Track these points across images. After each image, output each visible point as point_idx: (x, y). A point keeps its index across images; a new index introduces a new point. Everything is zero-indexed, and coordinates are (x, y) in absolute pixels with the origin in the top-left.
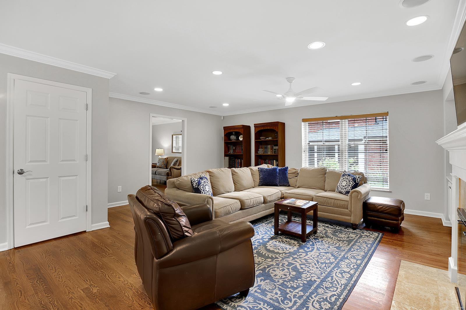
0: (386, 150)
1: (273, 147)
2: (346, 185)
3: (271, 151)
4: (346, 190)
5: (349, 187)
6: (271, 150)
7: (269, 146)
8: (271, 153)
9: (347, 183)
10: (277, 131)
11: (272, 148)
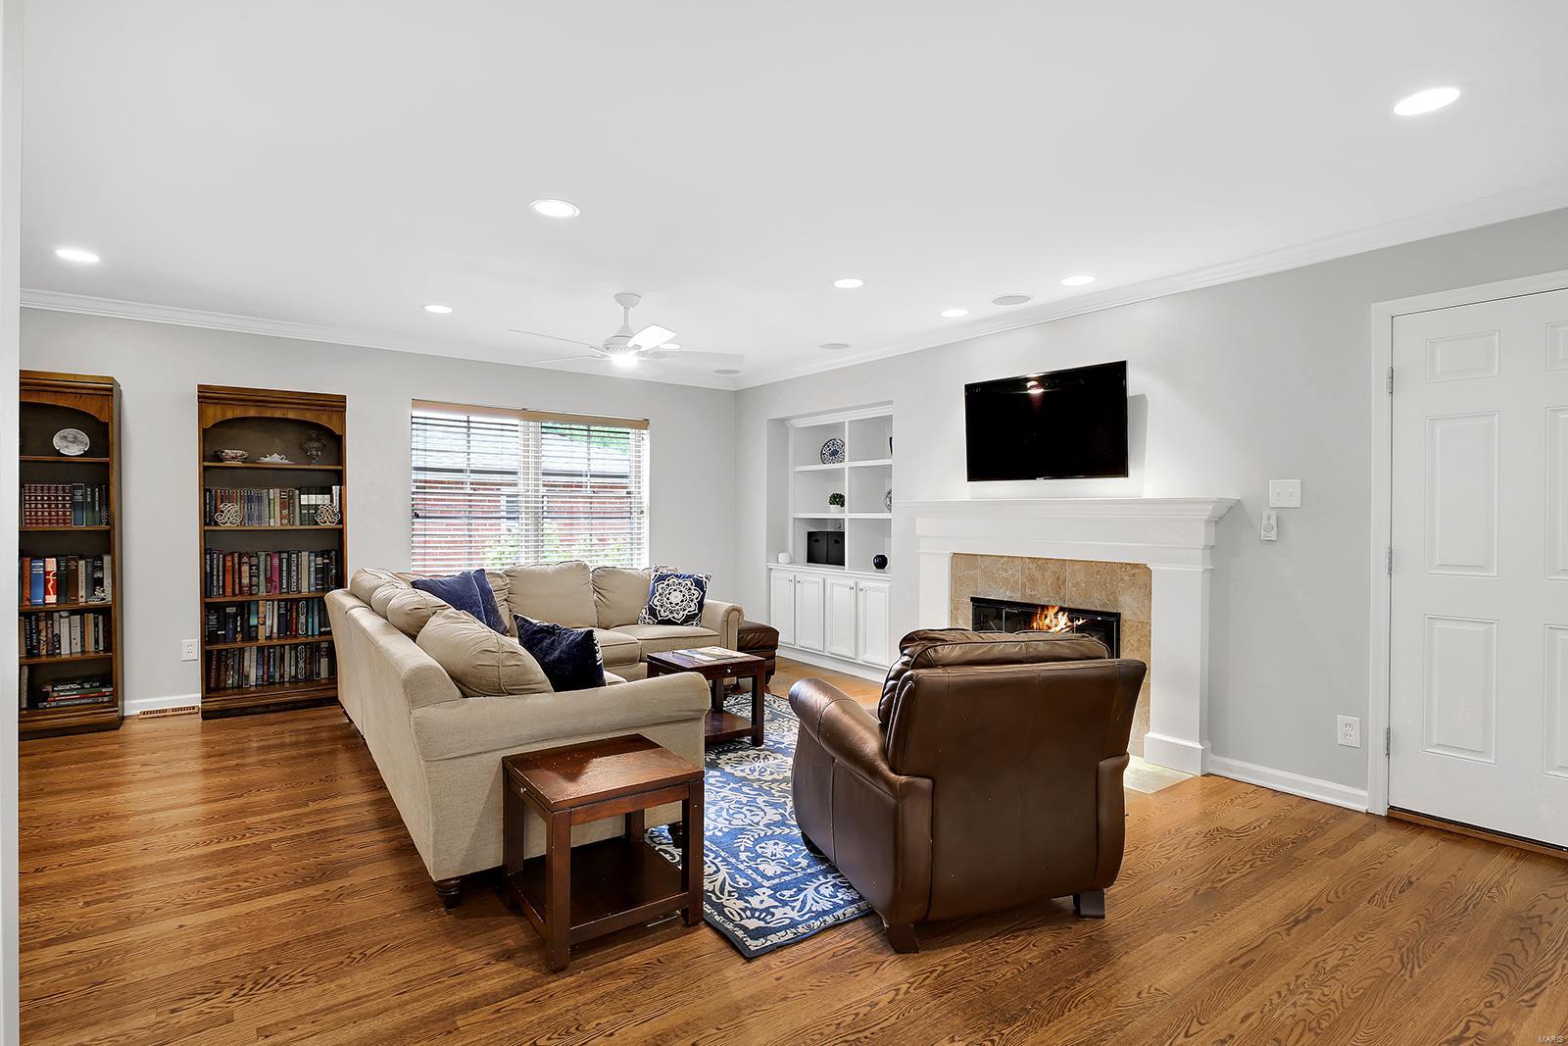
0: (642, 512)
1: (291, 497)
2: (682, 601)
3: (285, 512)
4: (686, 612)
5: (692, 604)
6: (282, 507)
7: (275, 493)
8: (285, 521)
9: (684, 596)
10: (337, 433)
11: (288, 503)
